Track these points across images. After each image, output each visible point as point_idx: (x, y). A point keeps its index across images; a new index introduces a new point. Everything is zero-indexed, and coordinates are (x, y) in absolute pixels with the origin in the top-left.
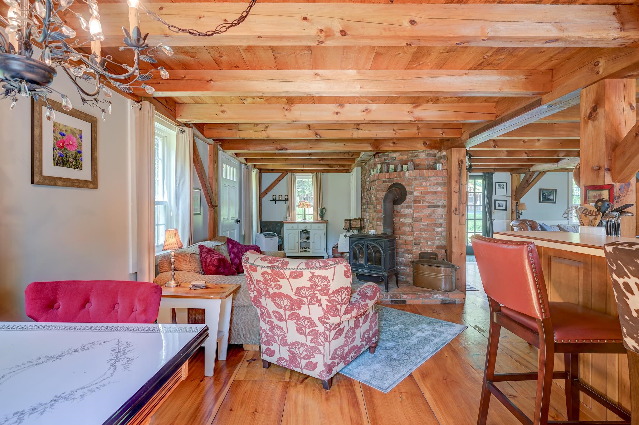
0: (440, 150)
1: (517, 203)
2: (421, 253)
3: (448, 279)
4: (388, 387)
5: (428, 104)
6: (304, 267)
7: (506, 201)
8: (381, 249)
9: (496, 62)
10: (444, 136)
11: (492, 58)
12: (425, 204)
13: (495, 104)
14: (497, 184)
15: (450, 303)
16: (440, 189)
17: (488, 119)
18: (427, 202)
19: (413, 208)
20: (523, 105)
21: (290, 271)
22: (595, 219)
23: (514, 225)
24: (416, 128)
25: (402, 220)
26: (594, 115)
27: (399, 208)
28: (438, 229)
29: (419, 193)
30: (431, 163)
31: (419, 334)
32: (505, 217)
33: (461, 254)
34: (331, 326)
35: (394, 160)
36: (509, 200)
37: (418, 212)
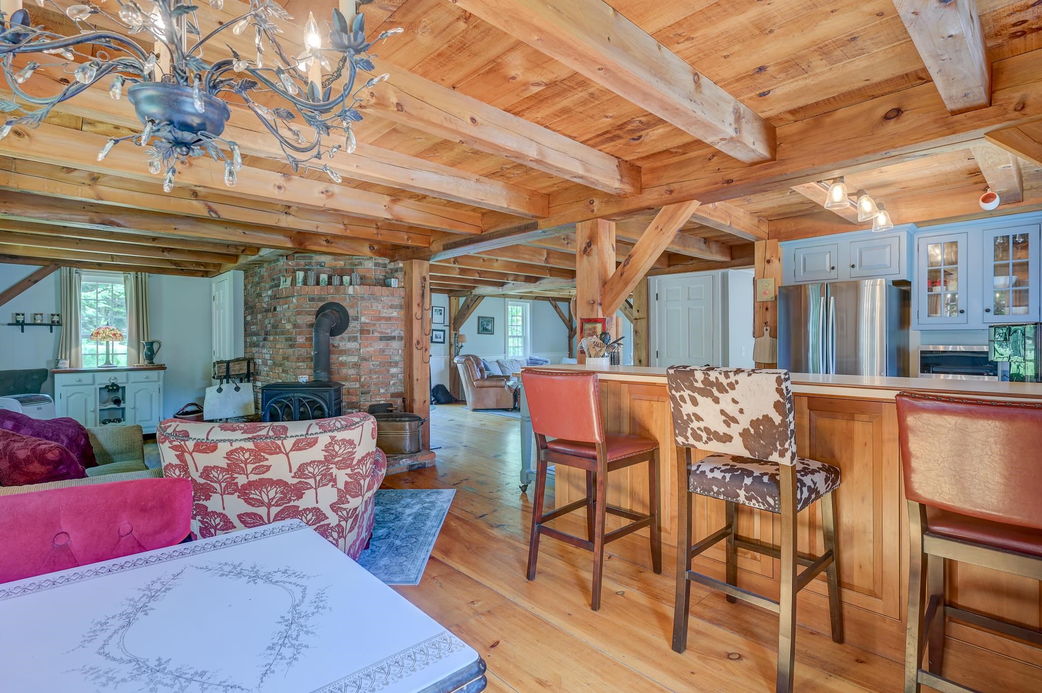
0: (393, 260)
1: (456, 334)
2: (371, 406)
3: (414, 436)
4: (417, 578)
5: (410, 201)
6: (318, 431)
7: (444, 331)
8: (323, 404)
9: (509, 175)
10: (410, 243)
11: (509, 171)
12: (376, 334)
13: (480, 215)
14: (434, 308)
15: (419, 468)
16: (395, 314)
17: (474, 232)
18: (379, 332)
19: (359, 341)
20: (516, 224)
21: (293, 440)
22: (600, 351)
24: (375, 226)
25: (343, 358)
26: (588, 250)
27: (337, 340)
28: (393, 370)
29: (368, 319)
30: (381, 277)
31: (408, 511)
32: (442, 352)
33: (425, 402)
34: (348, 513)
35: (322, 266)
36: (447, 329)
37: (366, 347)
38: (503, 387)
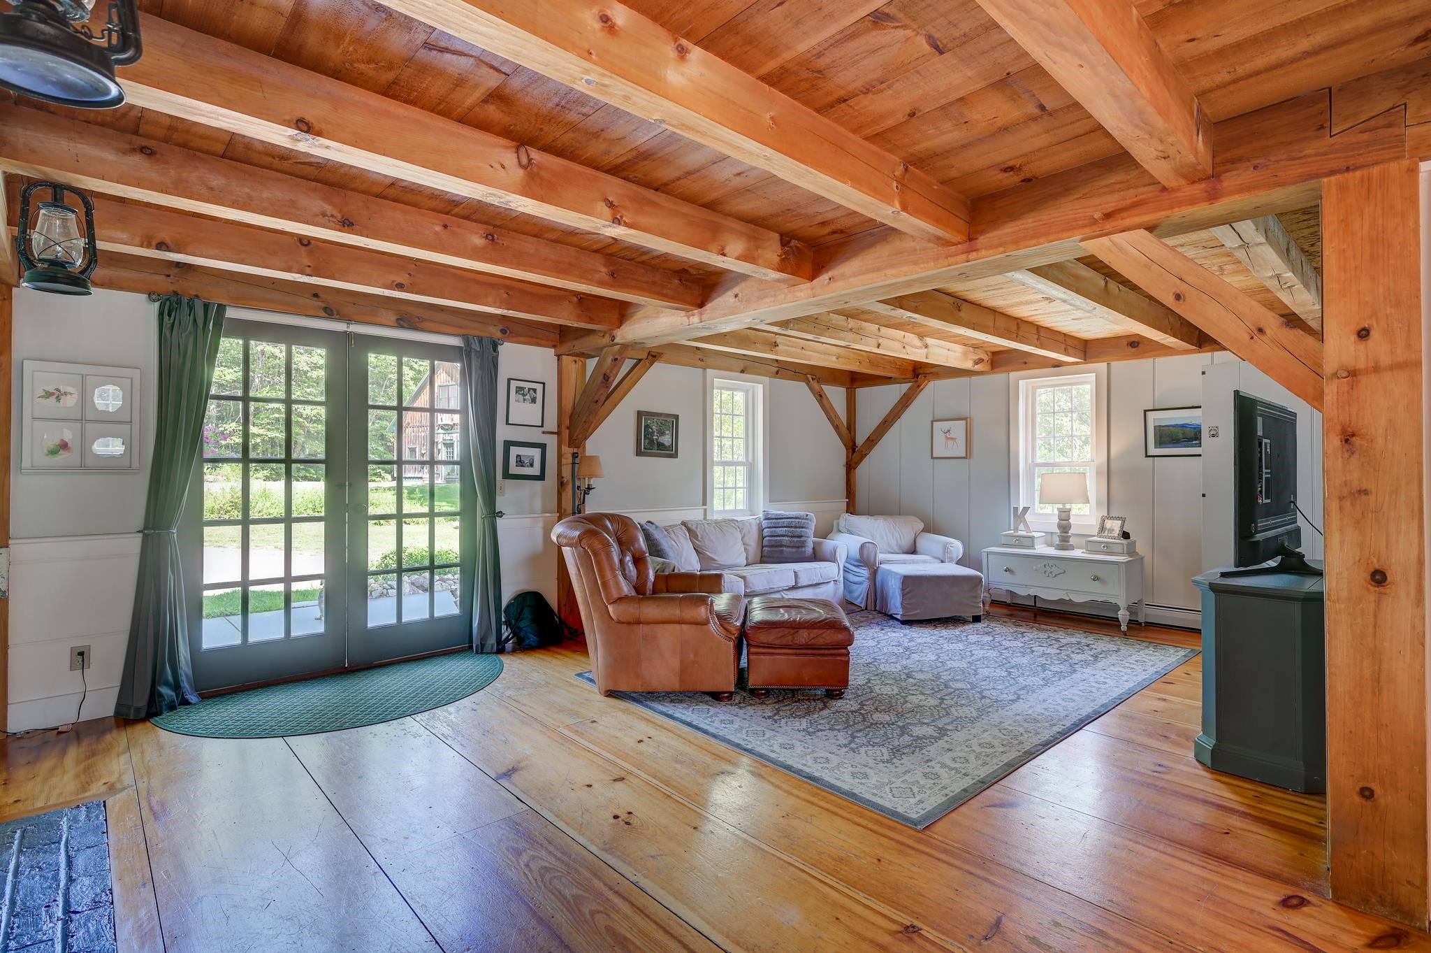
1: (575, 456)
7: (543, 447)
14: (514, 384)
23: (564, 541)
32: (536, 507)
36: (552, 442)
38: (705, 623)
